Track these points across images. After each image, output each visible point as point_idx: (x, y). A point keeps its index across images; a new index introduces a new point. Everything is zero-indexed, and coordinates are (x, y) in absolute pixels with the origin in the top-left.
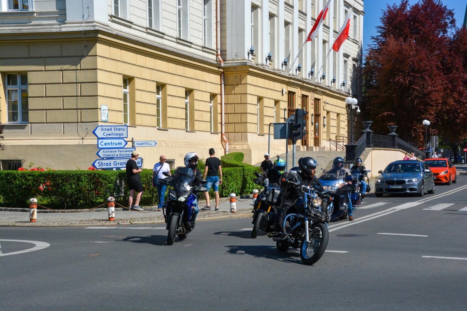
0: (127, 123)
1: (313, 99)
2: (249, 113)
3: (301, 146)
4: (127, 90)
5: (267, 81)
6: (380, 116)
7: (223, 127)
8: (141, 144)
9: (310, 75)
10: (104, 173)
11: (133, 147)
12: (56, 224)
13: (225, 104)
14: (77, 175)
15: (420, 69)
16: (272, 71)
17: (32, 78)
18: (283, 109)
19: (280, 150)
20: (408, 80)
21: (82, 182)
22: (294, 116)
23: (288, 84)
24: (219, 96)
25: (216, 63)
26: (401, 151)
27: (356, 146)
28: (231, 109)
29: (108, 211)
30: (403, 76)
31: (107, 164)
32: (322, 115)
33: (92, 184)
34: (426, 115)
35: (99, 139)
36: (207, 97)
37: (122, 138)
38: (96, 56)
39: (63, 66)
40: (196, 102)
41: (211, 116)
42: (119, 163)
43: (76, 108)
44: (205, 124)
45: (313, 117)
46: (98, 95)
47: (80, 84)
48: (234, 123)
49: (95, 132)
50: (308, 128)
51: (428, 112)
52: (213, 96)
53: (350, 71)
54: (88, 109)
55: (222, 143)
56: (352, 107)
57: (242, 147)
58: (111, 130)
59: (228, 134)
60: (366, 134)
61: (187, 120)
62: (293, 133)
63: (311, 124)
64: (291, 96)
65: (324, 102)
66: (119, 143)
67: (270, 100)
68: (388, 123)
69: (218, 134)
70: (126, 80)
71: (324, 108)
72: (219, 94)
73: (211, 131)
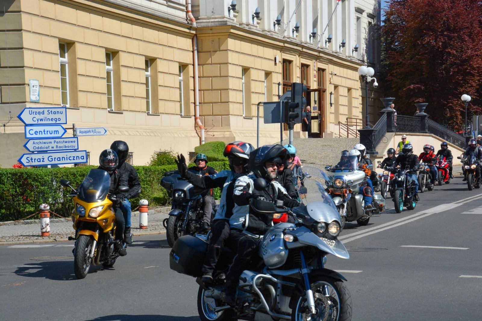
0: (67, 104)
1: (316, 69)
2: (231, 89)
3: (301, 132)
4: (66, 60)
5: (255, 47)
6: (404, 89)
7: (198, 108)
8: (86, 132)
9: (312, 38)
10: (35, 172)
11: (75, 136)
13: (199, 77)
15: (457, 26)
16: (261, 33)
18: (277, 83)
20: (442, 42)
21: (4, 184)
22: (290, 92)
23: (283, 49)
24: (191, 68)
25: (187, 22)
26: (433, 137)
27: (372, 131)
28: (207, 83)
29: (41, 223)
30: (435, 36)
31: (39, 160)
32: (329, 91)
33: (18, 187)
34: (466, 88)
35: (26, 125)
36: (175, 68)
37: (59, 125)
38: (20, 12)
40: (160, 76)
41: (180, 94)
42: (55, 158)
44: (173, 103)
45: (316, 93)
46: (25, 65)
48: (212, 103)
49: (21, 116)
51: (469, 83)
52: (183, 67)
53: (364, 31)
54: (11, 85)
55: (195, 129)
56: (367, 79)
57: (224, 135)
58: (44, 114)
59: (203, 117)
60: (386, 115)
61: (149, 99)
62: (289, 115)
63: (314, 102)
64: (286, 66)
65: (331, 73)
66: (54, 131)
67: (259, 71)
68: (416, 100)
69: (191, 118)
70: (64, 45)
71: (330, 81)
72: (190, 64)
73: (181, 113)
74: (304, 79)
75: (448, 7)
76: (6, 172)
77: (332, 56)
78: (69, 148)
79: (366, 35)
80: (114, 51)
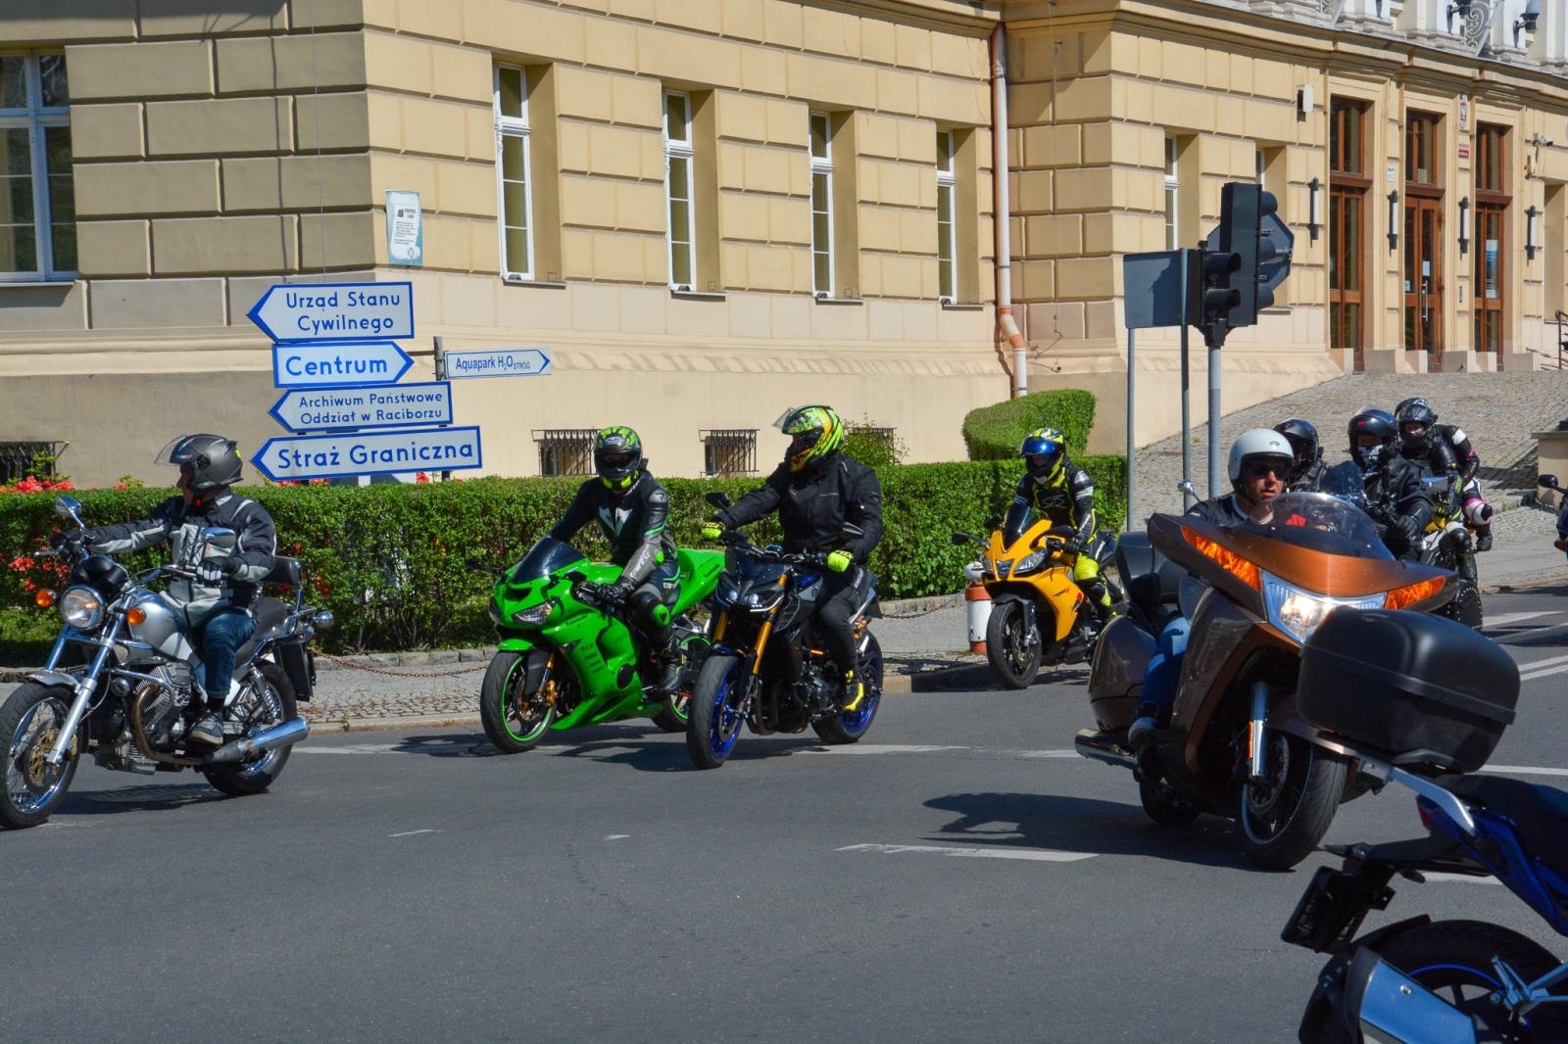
0: (526, 271)
1: (1468, 128)
2: (1121, 209)
3: (1401, 353)
4: (522, 122)
5: (1217, 58)
7: (1006, 275)
8: (479, 365)
10: (293, 501)
13: (1010, 170)
17: (85, 73)
18: (1303, 183)
19: (1286, 373)
23: (1330, 63)
24: (983, 138)
28: (1038, 191)
31: (320, 460)
32: (1522, 203)
35: (279, 343)
36: (924, 142)
37: (387, 341)
40: (865, 170)
41: (942, 227)
42: (374, 453)
43: (279, 206)
44: (912, 263)
45: (1467, 212)
46: (372, 143)
47: (291, 98)
48: (1055, 257)
50: (1441, 268)
52: (951, 138)
54: (327, 210)
55: (997, 349)
57: (1092, 366)
58: (336, 305)
59: (1025, 305)
61: (827, 249)
62: (1204, 297)
63: (1458, 245)
64: (1347, 121)
65: (1531, 138)
66: (372, 362)
67: (1236, 143)
69: (981, 309)
70: (513, 73)
71: (1527, 167)
72: (982, 126)
73: (942, 294)
74: (1421, 165)
77: (1535, 80)
78: (422, 420)
80: (699, 89)
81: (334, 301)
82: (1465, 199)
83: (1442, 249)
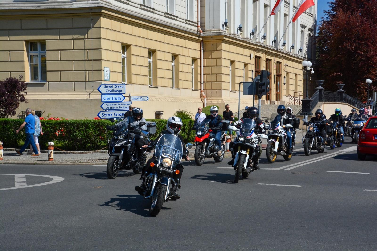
0: (125, 82)
1: (275, 62)
2: (223, 74)
3: (266, 101)
4: (125, 55)
5: (238, 48)
6: (330, 76)
7: (202, 85)
8: (136, 99)
9: (273, 43)
10: (107, 122)
11: (130, 101)
12: (69, 163)
13: (204, 66)
14: (85, 123)
15: (364, 37)
16: (242, 39)
17: (49, 45)
18: (250, 71)
19: (248, 104)
20: (354, 47)
21: (89, 129)
22: (260, 76)
23: (255, 50)
24: (199, 60)
25: (197, 33)
26: (347, 105)
27: (310, 100)
28: (208, 70)
30: (350, 43)
31: (109, 115)
32: (283, 75)
33: (97, 131)
34: (369, 75)
35: (102, 94)
36: (190, 61)
37: (121, 94)
38: (100, 27)
39: (73, 36)
40: (180, 65)
41: (192, 76)
42: (118, 114)
43: (84, 70)
45: (275, 77)
46: (102, 59)
47: (87, 50)
48: (211, 82)
49: (100, 89)
50: (271, 86)
51: (370, 72)
52: (194, 60)
53: (306, 39)
54: (94, 70)
55: (201, 98)
56: (307, 68)
57: (218, 102)
58: (112, 88)
59: (206, 90)
60: (318, 91)
61: (173, 79)
62: (259, 90)
63: (274, 82)
64: (257, 60)
65: (284, 64)
66: (118, 98)
67: (240, 63)
68: (337, 82)
69: (198, 91)
70: (124, 47)
71: (284, 69)
72: (199, 58)
73: (192, 88)
74: (268, 68)
75: (359, 25)
76: (90, 121)
77: (285, 54)
78: (127, 108)
79: (307, 42)
80: (154, 50)
81: (112, 87)
82: (275, 74)
83: (271, 83)
